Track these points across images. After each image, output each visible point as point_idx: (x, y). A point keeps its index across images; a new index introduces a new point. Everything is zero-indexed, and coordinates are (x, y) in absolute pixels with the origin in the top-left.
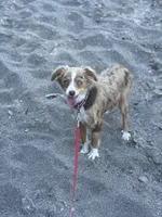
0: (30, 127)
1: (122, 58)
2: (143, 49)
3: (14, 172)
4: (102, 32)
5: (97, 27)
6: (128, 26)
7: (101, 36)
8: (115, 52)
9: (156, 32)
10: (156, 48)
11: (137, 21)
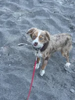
0: (11, 63)
1: (55, 23)
2: (65, 18)
3: (5, 90)
4: (44, 8)
5: (40, 5)
6: (56, 5)
7: (43, 10)
8: (51, 20)
9: (70, 9)
10: (71, 18)
11: (61, 3)
